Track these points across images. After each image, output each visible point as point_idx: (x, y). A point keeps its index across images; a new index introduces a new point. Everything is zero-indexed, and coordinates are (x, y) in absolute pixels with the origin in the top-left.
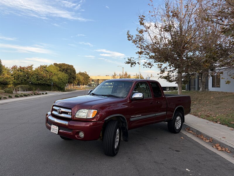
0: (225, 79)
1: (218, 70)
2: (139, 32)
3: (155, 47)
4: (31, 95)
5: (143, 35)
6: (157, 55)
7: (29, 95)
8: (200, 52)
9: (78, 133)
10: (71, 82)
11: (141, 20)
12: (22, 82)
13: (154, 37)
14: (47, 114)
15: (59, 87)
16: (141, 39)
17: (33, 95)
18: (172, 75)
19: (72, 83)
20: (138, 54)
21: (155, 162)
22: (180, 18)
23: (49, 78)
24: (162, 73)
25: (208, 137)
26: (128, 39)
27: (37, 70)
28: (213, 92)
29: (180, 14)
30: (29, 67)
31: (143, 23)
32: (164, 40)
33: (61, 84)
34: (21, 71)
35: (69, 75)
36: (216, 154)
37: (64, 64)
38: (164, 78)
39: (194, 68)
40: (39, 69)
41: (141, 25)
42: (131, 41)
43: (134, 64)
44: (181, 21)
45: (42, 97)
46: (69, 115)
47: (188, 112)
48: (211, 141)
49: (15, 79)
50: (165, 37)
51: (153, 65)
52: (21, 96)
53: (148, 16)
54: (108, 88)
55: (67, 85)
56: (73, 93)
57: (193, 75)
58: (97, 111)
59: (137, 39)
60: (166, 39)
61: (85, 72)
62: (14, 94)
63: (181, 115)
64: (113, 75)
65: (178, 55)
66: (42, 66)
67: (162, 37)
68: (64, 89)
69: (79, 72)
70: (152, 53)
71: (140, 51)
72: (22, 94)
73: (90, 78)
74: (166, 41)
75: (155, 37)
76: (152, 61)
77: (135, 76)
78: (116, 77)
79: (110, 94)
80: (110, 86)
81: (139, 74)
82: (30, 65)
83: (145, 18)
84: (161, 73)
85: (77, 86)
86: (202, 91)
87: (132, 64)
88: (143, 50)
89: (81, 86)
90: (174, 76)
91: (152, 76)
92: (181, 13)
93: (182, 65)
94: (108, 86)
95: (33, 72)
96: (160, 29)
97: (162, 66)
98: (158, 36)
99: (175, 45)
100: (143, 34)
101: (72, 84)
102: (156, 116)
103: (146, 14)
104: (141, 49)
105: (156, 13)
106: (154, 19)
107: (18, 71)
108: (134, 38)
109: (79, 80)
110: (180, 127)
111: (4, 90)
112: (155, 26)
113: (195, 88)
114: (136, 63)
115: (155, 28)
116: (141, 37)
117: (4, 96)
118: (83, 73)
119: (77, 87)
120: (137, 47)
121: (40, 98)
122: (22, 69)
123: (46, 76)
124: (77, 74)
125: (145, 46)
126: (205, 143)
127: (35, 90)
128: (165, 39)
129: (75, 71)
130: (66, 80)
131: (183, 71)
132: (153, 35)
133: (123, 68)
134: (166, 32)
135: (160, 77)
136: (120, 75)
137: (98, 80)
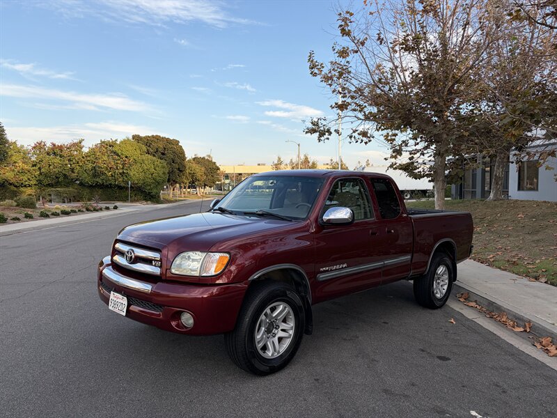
0: (553, 169)
1: (543, 145)
2: (337, 55)
3: (379, 91)
4: (79, 211)
5: (348, 62)
6: (383, 111)
7: (75, 212)
8: (491, 104)
9: (177, 316)
10: (174, 181)
11: (343, 23)
12: (58, 182)
13: (375, 66)
14: (102, 263)
15: (146, 193)
16: (343, 72)
17: (83, 211)
18: (420, 161)
19: (176, 182)
20: (335, 109)
21: (386, 391)
22: (443, 15)
23: (121, 171)
24: (395, 157)
25: (518, 320)
26: (311, 73)
27: (93, 151)
28: (522, 201)
29: (441, 6)
30: (74, 145)
31: (349, 30)
32: (401, 74)
33: (150, 185)
34: (54, 153)
35: (170, 164)
36: (544, 365)
37: (157, 138)
38: (400, 169)
39: (476, 144)
40: (96, 150)
41: (343, 36)
42: (319, 77)
43: (327, 134)
44: (444, 24)
45: (104, 216)
46: (155, 266)
47: (467, 254)
48: (528, 330)
49: (41, 174)
50: (404, 66)
51: (373, 137)
52: (56, 215)
53: (361, 13)
54: (262, 195)
55: (165, 187)
56: (179, 207)
57: (474, 159)
58: (228, 255)
59: (332, 72)
60: (406, 70)
61: (209, 156)
62: (37, 211)
63: (449, 262)
64: (276, 162)
65: (436, 112)
66: (104, 142)
67: (396, 67)
68: (159, 197)
69: (194, 157)
70: (371, 108)
71: (340, 103)
72: (59, 209)
73: (221, 170)
74: (407, 77)
75: (378, 67)
76: (369, 126)
77: (327, 164)
78: (282, 166)
79: (267, 209)
80: (267, 190)
81: (338, 160)
82: (75, 141)
83: (352, 19)
84: (392, 157)
85: (189, 190)
86: (495, 200)
87: (322, 134)
88: (349, 100)
89: (198, 189)
90: (425, 164)
91: (368, 165)
92: (445, 3)
93: (445, 136)
94: (263, 188)
95: (83, 157)
96: (391, 45)
97: (397, 138)
98: (384, 63)
99: (429, 85)
100: (348, 59)
101: (178, 185)
102: (385, 266)
103: (357, 7)
104: (343, 97)
105: (380, 6)
106: (377, 19)
107: (48, 154)
108: (325, 71)
109: (193, 175)
110: (444, 292)
111: (16, 201)
112: (379, 39)
113: (474, 194)
114: (332, 130)
115: (379, 42)
116: (344, 68)
117: (15, 215)
118: (204, 158)
119: (189, 192)
120: (334, 92)
121: (100, 218)
122: (56, 151)
123: (115, 167)
124: (189, 161)
125: (353, 89)
126: (512, 336)
127: (89, 200)
128: (403, 70)
129: (183, 153)
130: (163, 176)
131: (448, 152)
132: (372, 63)
133: (299, 145)
134: (407, 53)
135: (391, 166)
136: (291, 161)
137: (240, 174)
